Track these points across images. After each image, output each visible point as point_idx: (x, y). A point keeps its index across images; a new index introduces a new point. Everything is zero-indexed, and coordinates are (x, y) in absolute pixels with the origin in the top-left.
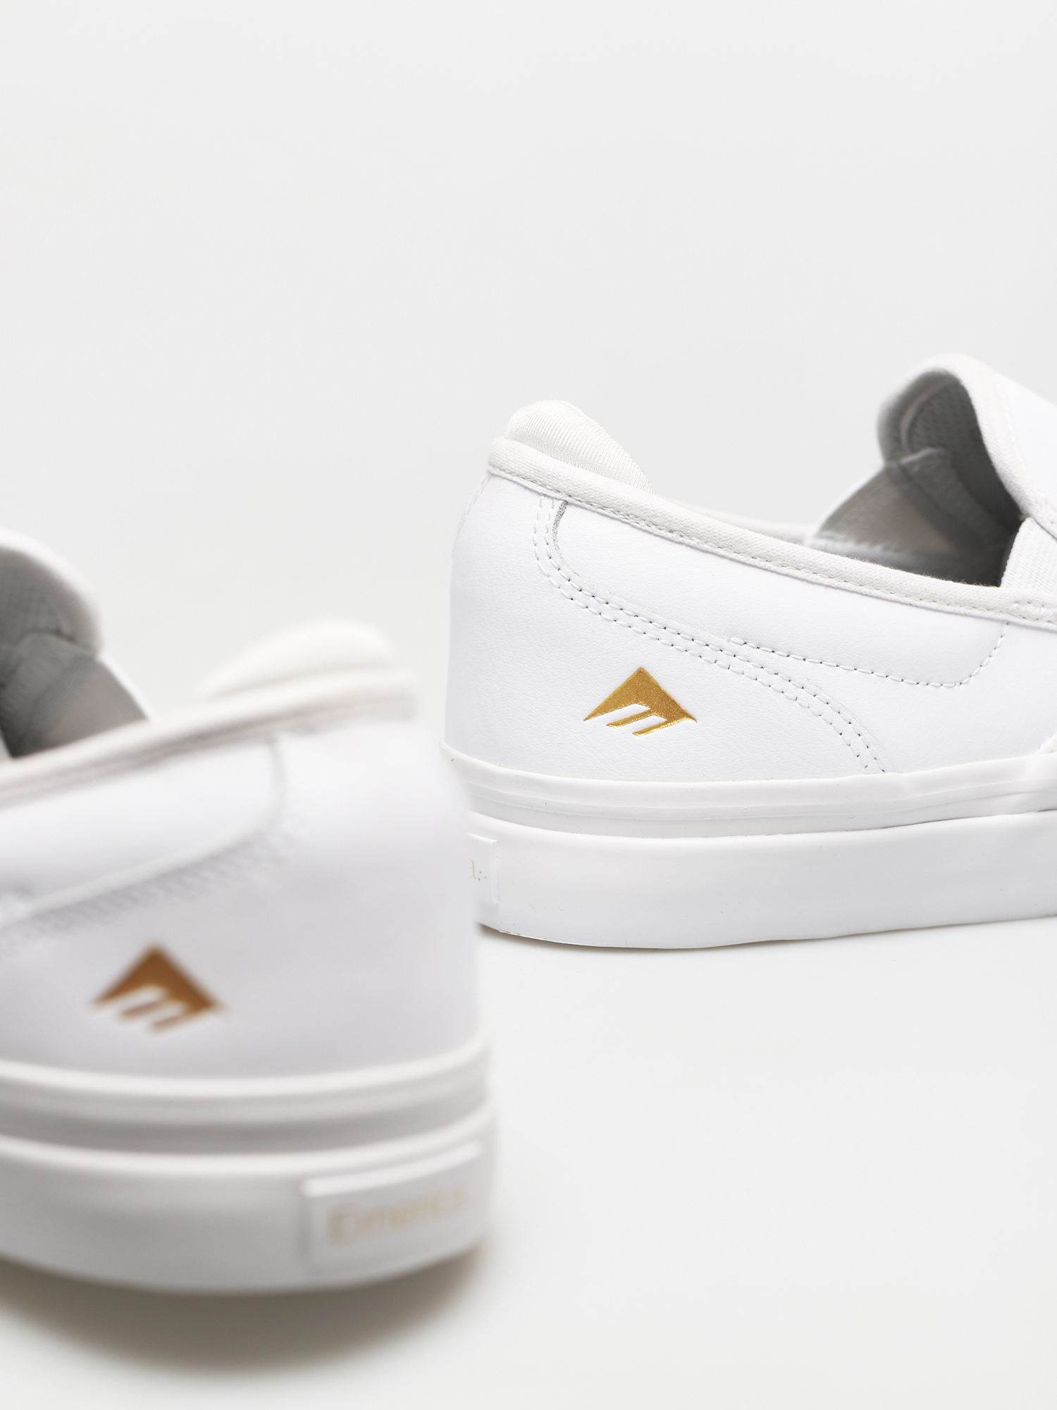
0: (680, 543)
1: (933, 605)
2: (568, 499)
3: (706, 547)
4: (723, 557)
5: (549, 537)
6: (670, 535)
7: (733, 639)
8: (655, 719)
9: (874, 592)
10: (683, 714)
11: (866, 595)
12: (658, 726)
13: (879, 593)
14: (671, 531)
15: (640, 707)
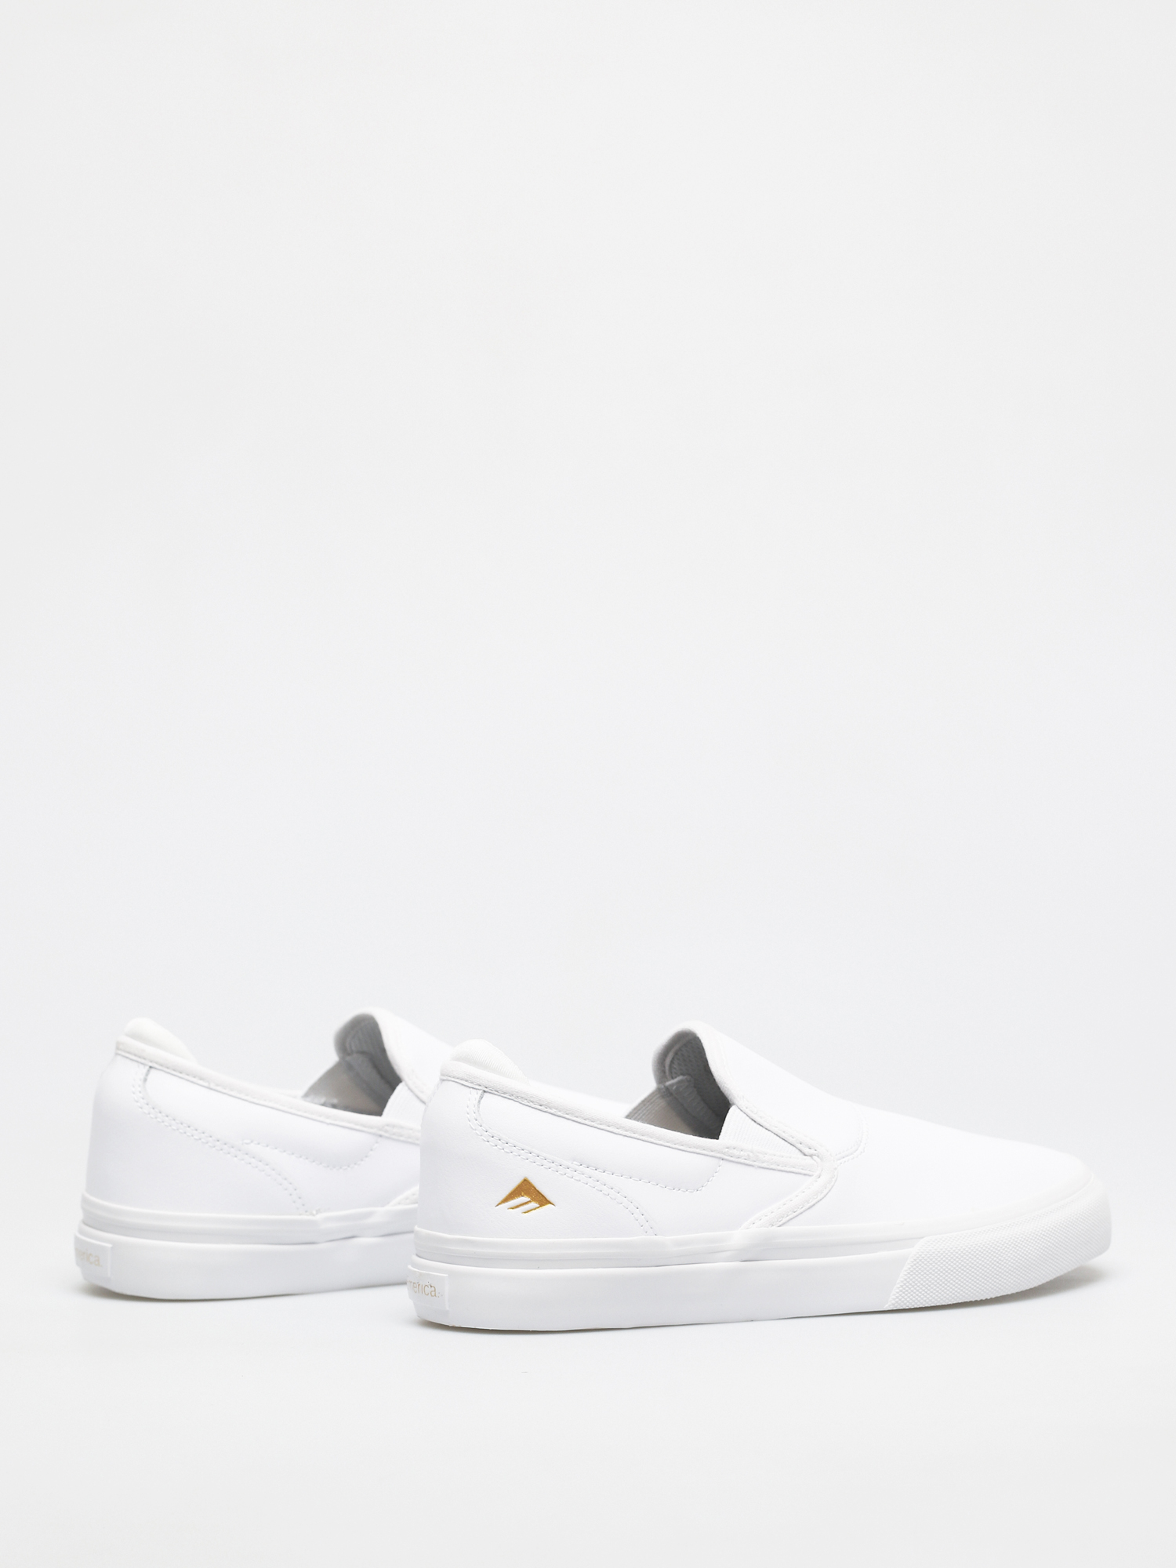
2: (485, 1089)
7: (574, 1162)
8: (533, 1205)
10: (548, 1202)
12: (535, 1209)
14: (541, 1105)
15: (525, 1199)
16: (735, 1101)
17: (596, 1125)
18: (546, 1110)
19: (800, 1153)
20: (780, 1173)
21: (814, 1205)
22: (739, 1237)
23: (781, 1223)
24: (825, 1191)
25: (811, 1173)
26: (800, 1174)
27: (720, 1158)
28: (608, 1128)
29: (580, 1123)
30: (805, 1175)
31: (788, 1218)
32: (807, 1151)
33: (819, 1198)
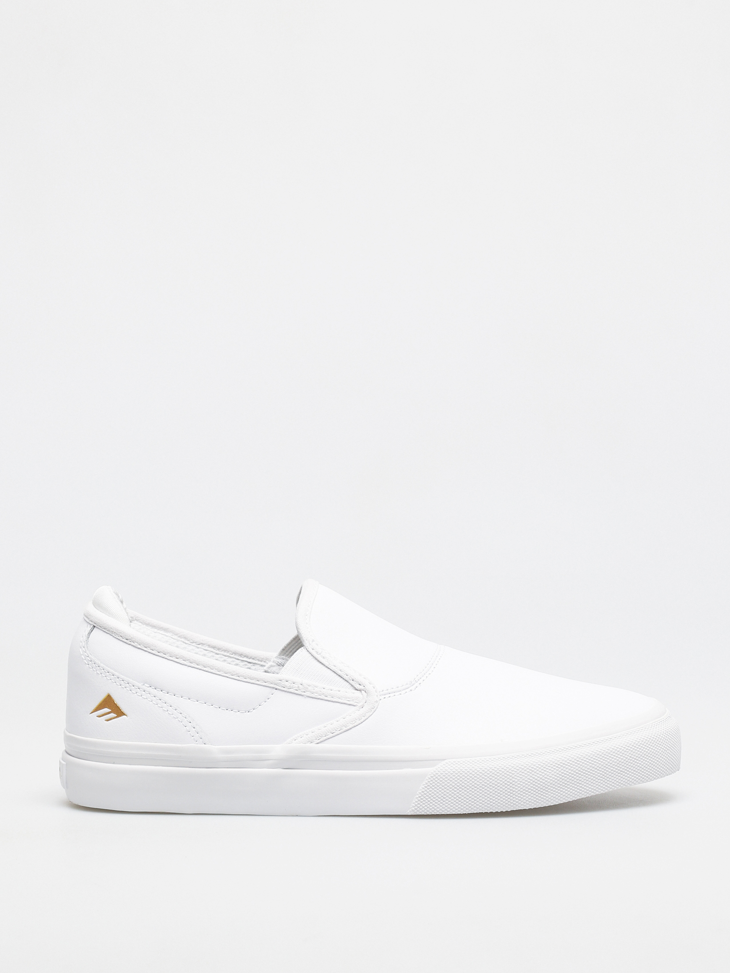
0: (129, 644)
1: (237, 678)
2: (95, 625)
3: (139, 646)
4: (146, 651)
5: (85, 638)
6: (126, 641)
7: (145, 684)
8: (113, 715)
9: (210, 670)
10: (124, 714)
11: (206, 671)
12: (114, 718)
13: (212, 671)
14: (127, 640)
15: (107, 710)
16: (306, 643)
17: (166, 657)
18: (130, 643)
19: (352, 688)
20: (327, 702)
21: (351, 728)
22: (278, 750)
23: (318, 741)
24: (364, 719)
25: (355, 704)
26: (346, 704)
27: (273, 688)
28: (176, 660)
29: (154, 654)
30: (350, 705)
31: (325, 738)
32: (358, 687)
33: (355, 724)
